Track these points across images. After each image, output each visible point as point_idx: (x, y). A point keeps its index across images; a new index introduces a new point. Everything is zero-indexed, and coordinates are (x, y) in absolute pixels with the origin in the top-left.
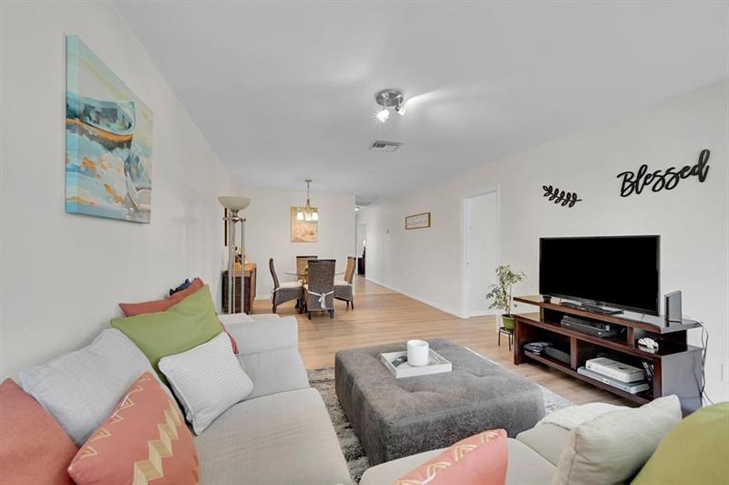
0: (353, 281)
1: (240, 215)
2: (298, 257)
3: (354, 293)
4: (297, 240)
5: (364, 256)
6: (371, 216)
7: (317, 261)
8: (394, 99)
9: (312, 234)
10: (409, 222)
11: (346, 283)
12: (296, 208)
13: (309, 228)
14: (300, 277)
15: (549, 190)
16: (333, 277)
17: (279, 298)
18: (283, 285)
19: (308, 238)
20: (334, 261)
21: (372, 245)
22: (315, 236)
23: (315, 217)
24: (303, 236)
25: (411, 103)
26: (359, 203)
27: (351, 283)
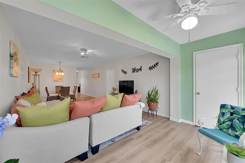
0: (76, 93)
1: (38, 74)
2: (56, 86)
3: (76, 97)
4: (55, 81)
5: (80, 86)
6: (82, 73)
7: (64, 87)
8: (85, 50)
9: (61, 79)
10: (94, 76)
11: (73, 94)
12: (55, 71)
13: (60, 77)
14: (57, 92)
15: (122, 70)
16: (69, 92)
17: (50, 99)
18: (51, 95)
19: (59, 80)
20: (70, 87)
21: (82, 82)
22: (62, 80)
23: (63, 74)
24: (58, 79)
25: (89, 51)
26: (78, 69)
27: (75, 94)
